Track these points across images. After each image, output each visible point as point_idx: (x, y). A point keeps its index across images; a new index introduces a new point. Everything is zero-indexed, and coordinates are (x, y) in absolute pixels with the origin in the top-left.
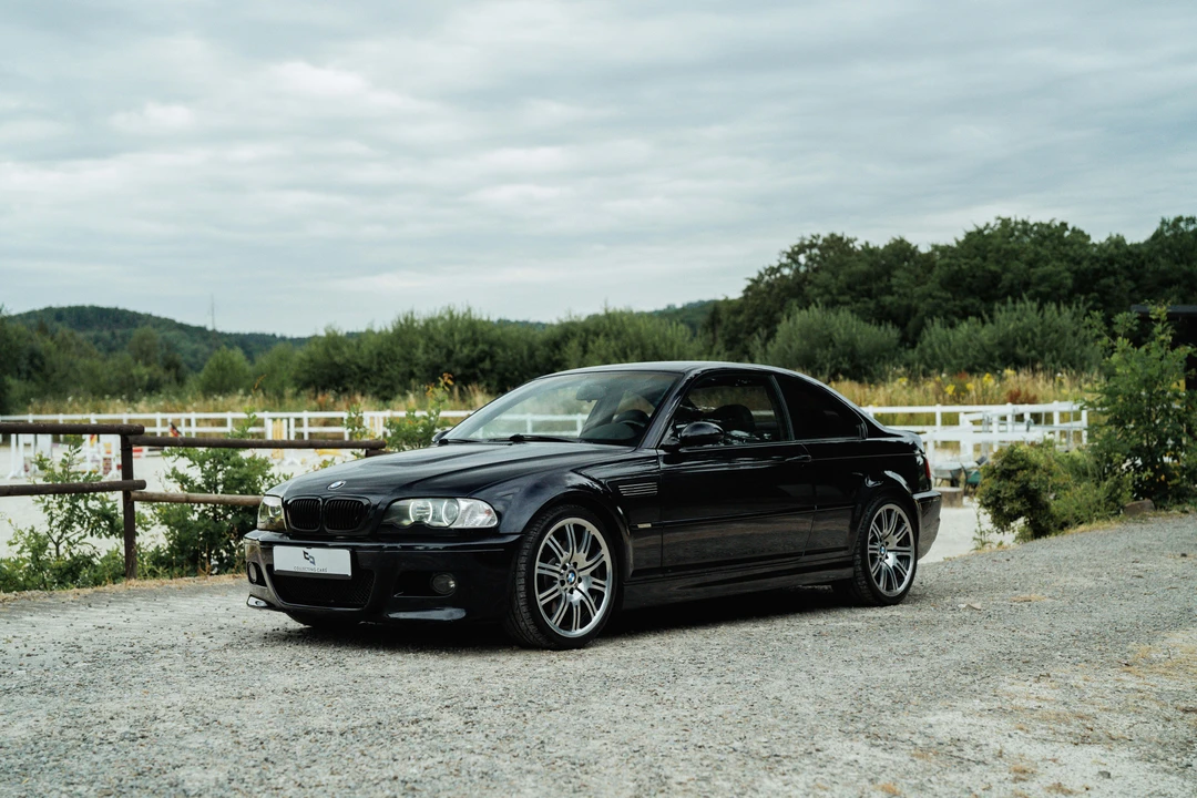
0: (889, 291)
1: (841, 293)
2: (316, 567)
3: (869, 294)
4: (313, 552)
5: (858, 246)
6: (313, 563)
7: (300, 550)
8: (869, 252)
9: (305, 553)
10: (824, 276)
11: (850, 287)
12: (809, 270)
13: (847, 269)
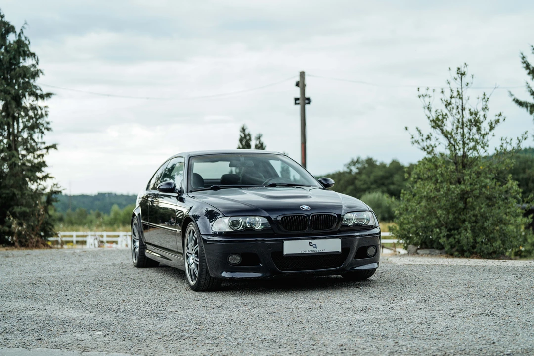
0: (393, 184)
1: (372, 184)
2: (318, 249)
3: (383, 184)
4: (314, 242)
5: (378, 163)
6: (316, 247)
7: (307, 242)
8: (383, 166)
9: (310, 243)
11: (375, 182)
12: (357, 173)
13: (374, 174)
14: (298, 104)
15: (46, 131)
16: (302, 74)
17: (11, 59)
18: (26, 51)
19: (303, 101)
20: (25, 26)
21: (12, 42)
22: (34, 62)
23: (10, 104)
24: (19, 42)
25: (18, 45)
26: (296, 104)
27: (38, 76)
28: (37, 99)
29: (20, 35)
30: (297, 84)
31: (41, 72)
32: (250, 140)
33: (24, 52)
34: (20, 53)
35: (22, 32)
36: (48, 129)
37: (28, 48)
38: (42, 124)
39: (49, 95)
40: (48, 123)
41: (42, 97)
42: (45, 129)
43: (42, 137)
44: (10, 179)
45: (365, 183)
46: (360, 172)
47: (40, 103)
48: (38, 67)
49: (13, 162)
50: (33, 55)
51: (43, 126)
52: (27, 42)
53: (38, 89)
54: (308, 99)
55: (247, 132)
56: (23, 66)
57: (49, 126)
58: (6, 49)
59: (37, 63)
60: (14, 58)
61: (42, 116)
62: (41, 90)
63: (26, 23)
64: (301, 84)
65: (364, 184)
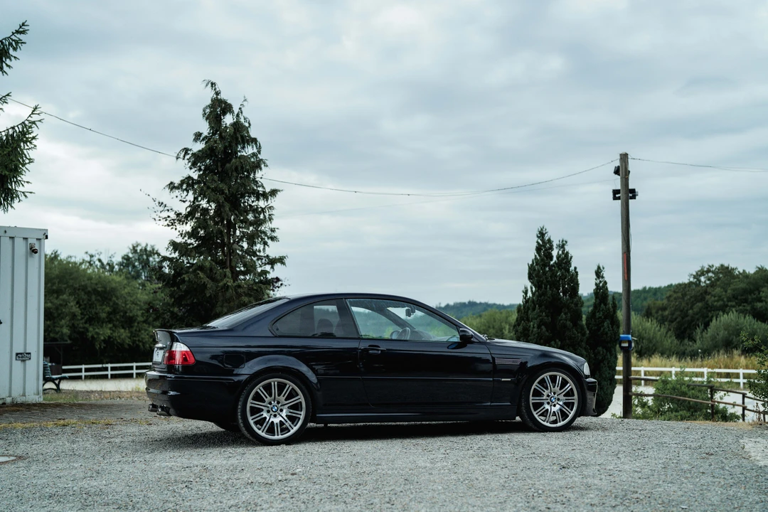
0: (760, 300)
1: (729, 300)
3: (746, 301)
5: (738, 272)
8: (745, 275)
10: (718, 290)
11: (735, 297)
12: (707, 286)
13: (732, 286)
14: (619, 198)
15: (269, 242)
16: (624, 157)
17: (225, 148)
18: (246, 136)
19: (625, 194)
20: (245, 103)
21: (228, 125)
22: (255, 150)
23: (224, 206)
24: (237, 126)
25: (235, 129)
26: (615, 198)
27: (261, 169)
28: (258, 200)
29: (238, 115)
30: (617, 172)
31: (264, 163)
32: (551, 248)
33: (242, 137)
34: (237, 138)
35: (242, 112)
36: (273, 239)
37: (248, 132)
38: (265, 233)
39: (274, 193)
40: (273, 230)
41: (265, 196)
42: (268, 238)
43: (264, 249)
44: (222, 306)
45: (720, 299)
46: (713, 285)
47: (262, 203)
48: (260, 157)
49: (225, 284)
50: (255, 140)
51: (266, 235)
52: (247, 125)
53: (259, 186)
54: (633, 191)
55: (546, 238)
56: (241, 155)
57: (274, 234)
58: (220, 135)
59: (259, 152)
60: (230, 146)
61: (264, 221)
62: (263, 187)
63: (245, 100)
64: (622, 170)
65: (718, 301)
